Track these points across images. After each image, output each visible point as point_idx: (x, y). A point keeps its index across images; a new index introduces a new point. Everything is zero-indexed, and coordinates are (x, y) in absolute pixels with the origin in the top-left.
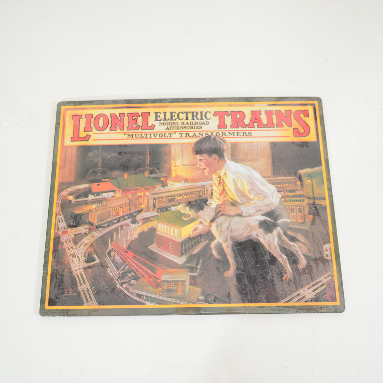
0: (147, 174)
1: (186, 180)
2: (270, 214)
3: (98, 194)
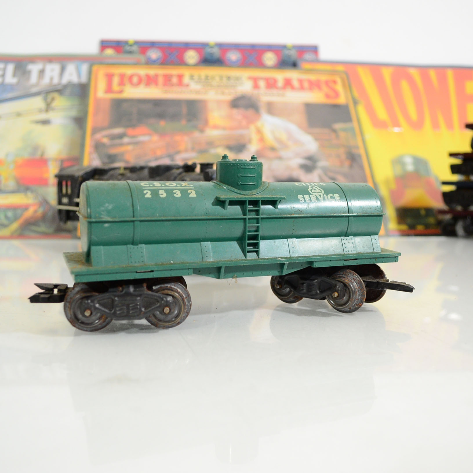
0: (183, 122)
1: (224, 128)
2: (310, 158)
3: (134, 137)
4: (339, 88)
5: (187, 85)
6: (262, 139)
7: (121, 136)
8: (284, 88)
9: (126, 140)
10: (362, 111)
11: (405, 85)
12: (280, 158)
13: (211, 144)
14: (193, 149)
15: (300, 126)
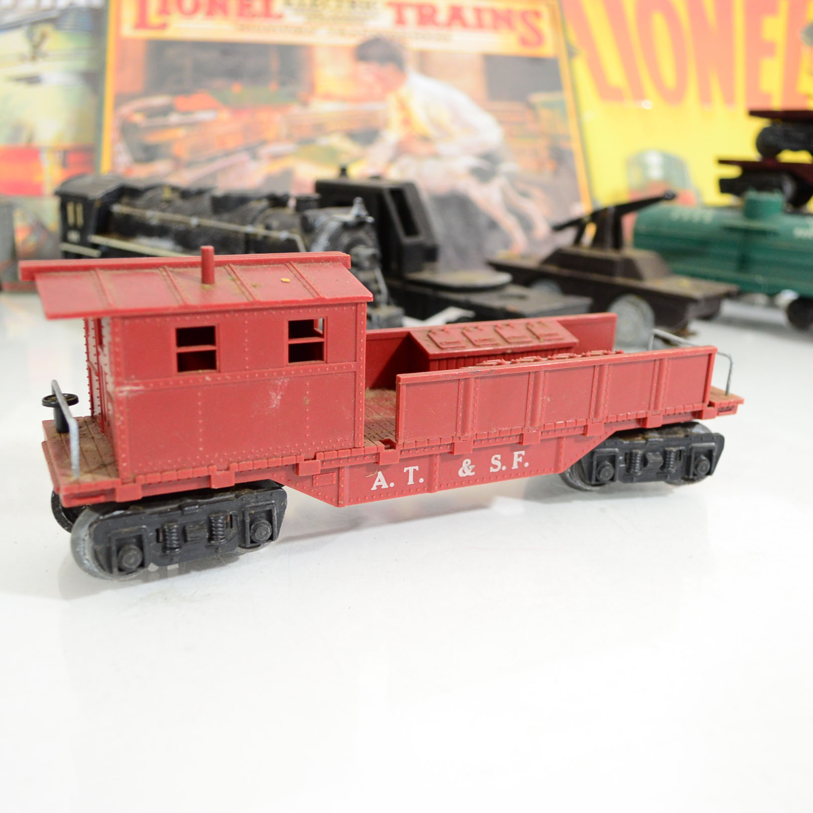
0: (273, 86)
1: (343, 99)
2: (488, 157)
3: (187, 112)
4: (545, 25)
5: (280, 16)
6: (407, 122)
7: (165, 111)
8: (449, 24)
9: (174, 118)
10: (581, 69)
11: (659, 21)
12: (436, 156)
13: (320, 128)
14: (289, 137)
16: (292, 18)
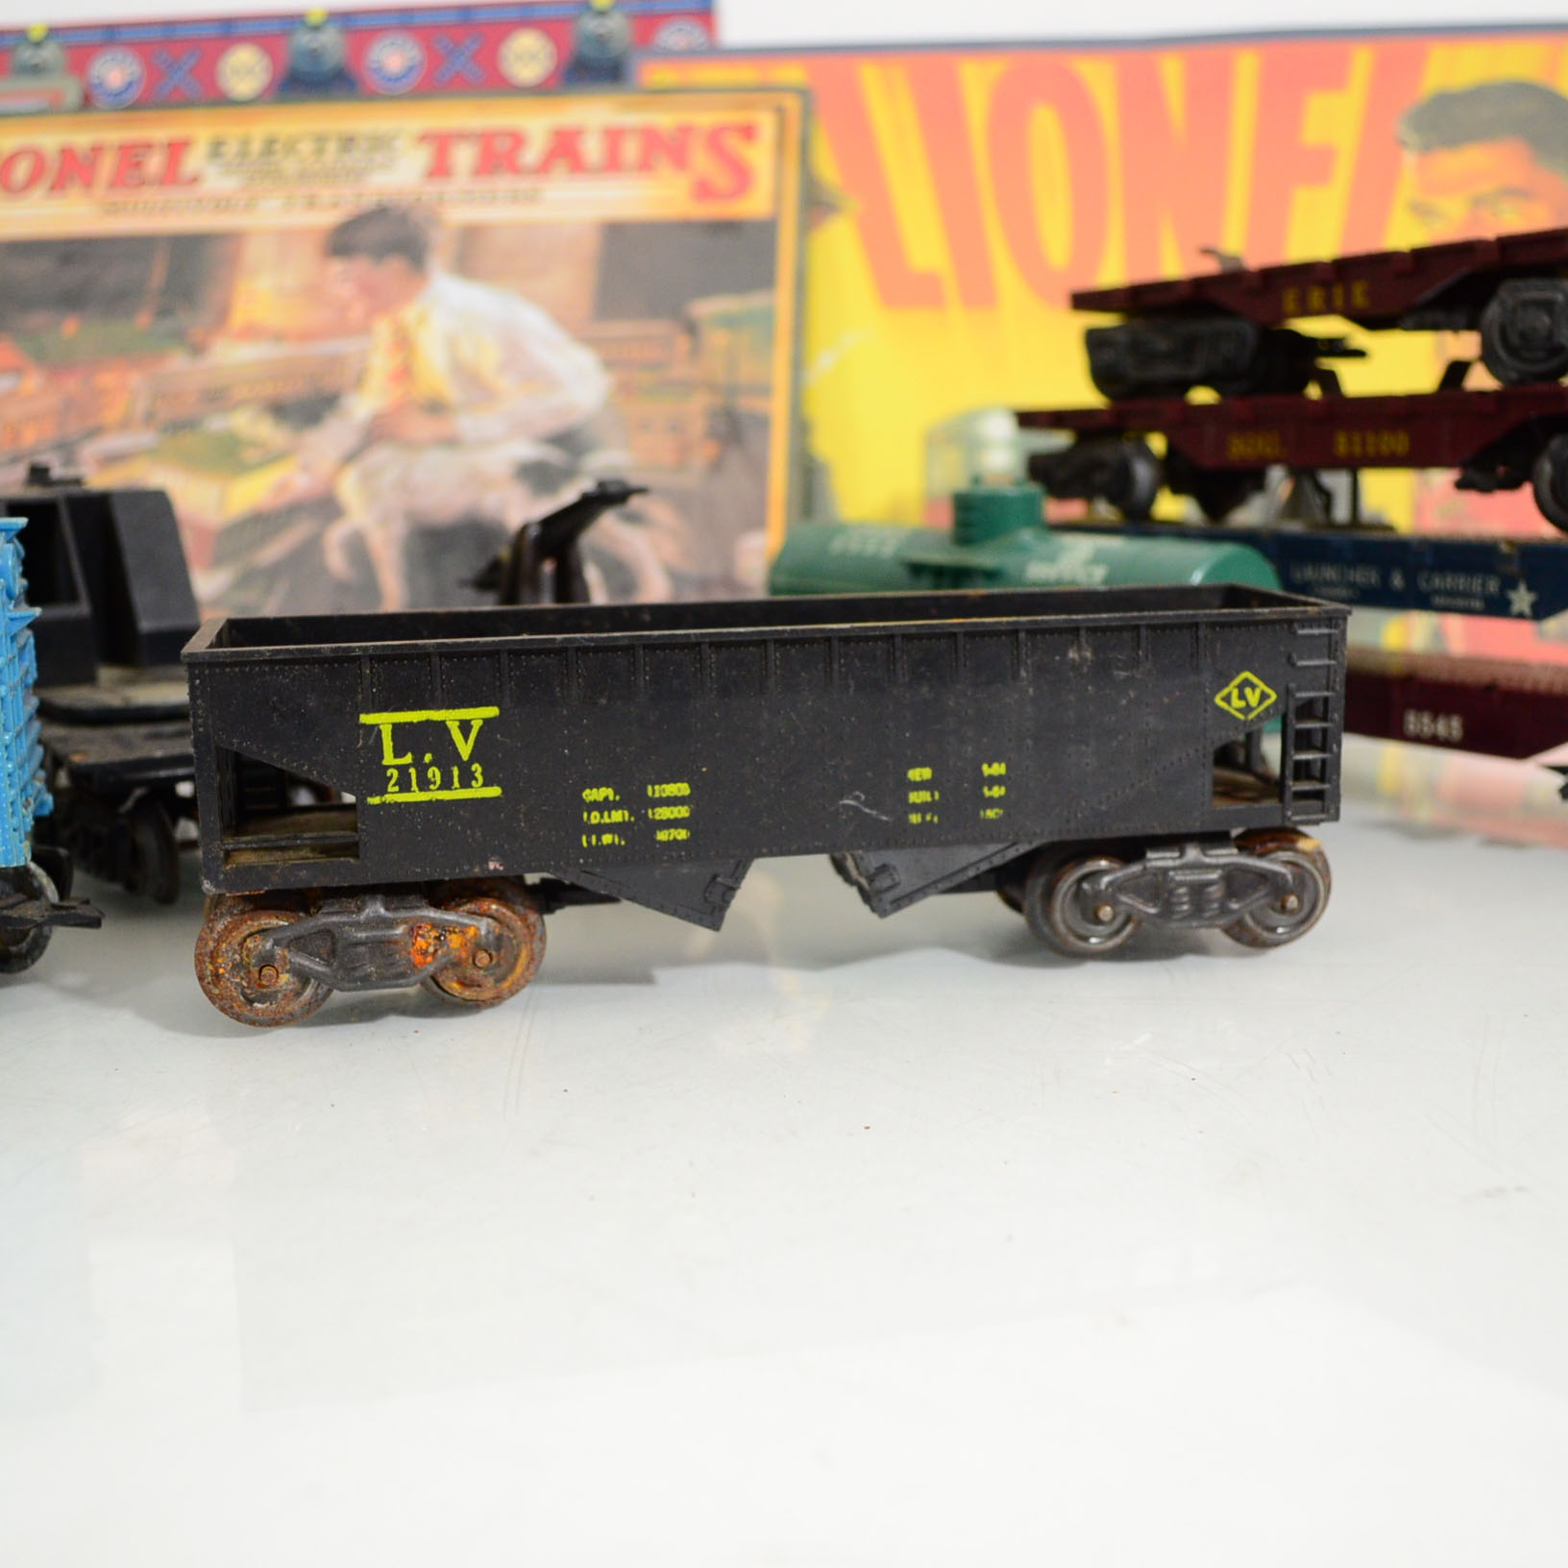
1: (279, 336)
2: (565, 439)
4: (760, 156)
5: (195, 180)
6: (404, 373)
8: (544, 167)
11: (1045, 124)
13: (217, 398)
14: (149, 418)
15: (561, 318)
16: (217, 181)
